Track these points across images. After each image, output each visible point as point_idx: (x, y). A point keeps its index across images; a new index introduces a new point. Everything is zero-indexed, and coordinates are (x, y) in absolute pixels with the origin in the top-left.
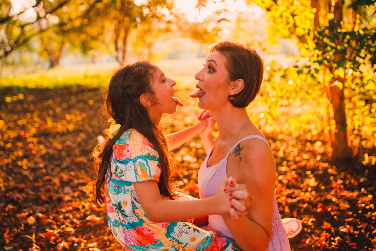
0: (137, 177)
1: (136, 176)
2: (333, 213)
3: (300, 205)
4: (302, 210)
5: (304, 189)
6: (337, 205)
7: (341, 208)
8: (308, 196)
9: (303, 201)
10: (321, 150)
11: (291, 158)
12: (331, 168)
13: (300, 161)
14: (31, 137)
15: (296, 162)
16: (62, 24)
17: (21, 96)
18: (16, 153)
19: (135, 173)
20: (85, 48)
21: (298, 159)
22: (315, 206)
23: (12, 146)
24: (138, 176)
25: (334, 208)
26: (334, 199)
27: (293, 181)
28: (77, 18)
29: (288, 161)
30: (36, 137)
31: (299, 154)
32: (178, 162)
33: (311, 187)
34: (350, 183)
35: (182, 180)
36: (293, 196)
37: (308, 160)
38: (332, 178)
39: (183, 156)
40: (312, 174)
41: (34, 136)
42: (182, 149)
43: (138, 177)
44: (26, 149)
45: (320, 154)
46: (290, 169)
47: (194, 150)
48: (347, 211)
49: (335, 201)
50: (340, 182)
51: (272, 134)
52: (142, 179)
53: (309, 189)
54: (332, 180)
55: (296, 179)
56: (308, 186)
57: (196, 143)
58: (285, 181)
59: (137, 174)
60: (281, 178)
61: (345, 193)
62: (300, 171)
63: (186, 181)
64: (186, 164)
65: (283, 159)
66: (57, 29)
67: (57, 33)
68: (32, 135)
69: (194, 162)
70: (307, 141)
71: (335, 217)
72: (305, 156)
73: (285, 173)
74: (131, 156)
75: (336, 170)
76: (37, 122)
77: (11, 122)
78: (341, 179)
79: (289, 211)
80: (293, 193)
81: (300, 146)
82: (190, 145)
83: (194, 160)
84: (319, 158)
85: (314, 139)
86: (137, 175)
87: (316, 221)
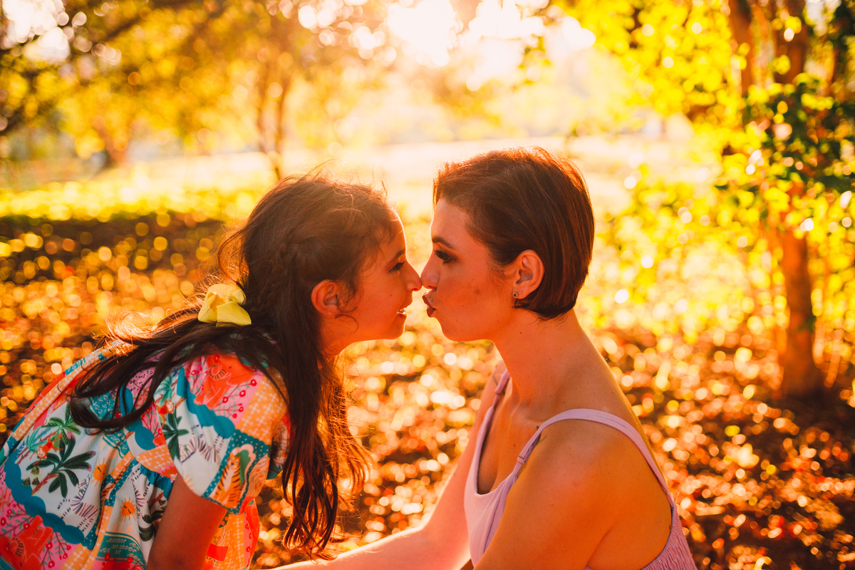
0: (214, 487)
1: (213, 483)
2: (807, 540)
3: (727, 519)
4: (734, 534)
5: (729, 475)
6: (812, 516)
7: (825, 525)
8: (741, 495)
9: (731, 509)
10: (752, 371)
11: (684, 392)
12: (781, 417)
13: (706, 401)
14: (57, 346)
15: (698, 404)
16: (129, 70)
17: (32, 240)
18: (17, 392)
19: (218, 475)
20: (186, 124)
21: (701, 394)
22: (764, 522)
23: (8, 372)
24: (219, 487)
25: (807, 523)
26: (803, 501)
27: (701, 456)
28: (166, 55)
29: (680, 401)
30: (71, 347)
31: (703, 383)
32: (421, 408)
33: (746, 469)
34: (832, 457)
35: (434, 456)
36: (706, 494)
37: (726, 397)
38: (788, 444)
39: (430, 392)
40: (741, 433)
41: (65, 343)
42: (426, 371)
43: (216, 489)
44: (42, 378)
45: (751, 382)
46: (687, 422)
47: (455, 377)
48: (837, 533)
49: (806, 507)
50: (809, 453)
51: (632, 330)
52: (222, 499)
53: (741, 474)
54: (790, 450)
55: (705, 447)
56: (737, 466)
57: (458, 356)
58: (681, 455)
59: (219, 482)
60: (669, 445)
61: (827, 485)
62: (711, 427)
63: (443, 458)
64: (439, 413)
65: (669, 395)
66: (117, 80)
67: (116, 89)
68: (59, 341)
69: (460, 408)
70: (716, 349)
71: (815, 551)
72: (719, 387)
73: (677, 433)
74: (238, 413)
75: (795, 421)
76: (71, 307)
77: (8, 307)
78: (810, 446)
79: (705, 537)
80: (705, 487)
81: (700, 360)
82: (444, 364)
83: (460, 400)
84: (750, 391)
85: (732, 341)
86: (217, 485)
87: (771, 564)
